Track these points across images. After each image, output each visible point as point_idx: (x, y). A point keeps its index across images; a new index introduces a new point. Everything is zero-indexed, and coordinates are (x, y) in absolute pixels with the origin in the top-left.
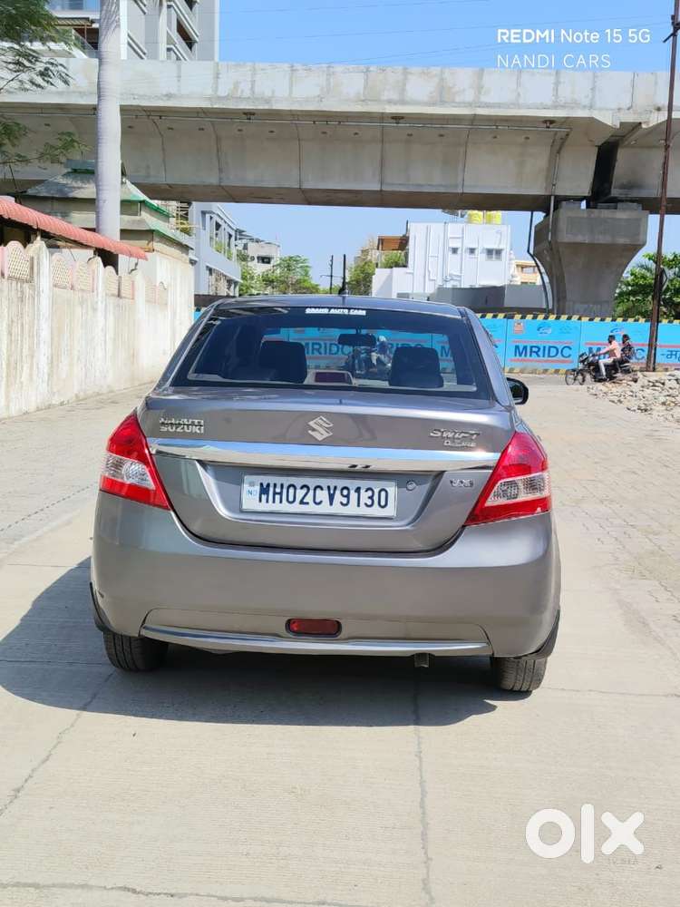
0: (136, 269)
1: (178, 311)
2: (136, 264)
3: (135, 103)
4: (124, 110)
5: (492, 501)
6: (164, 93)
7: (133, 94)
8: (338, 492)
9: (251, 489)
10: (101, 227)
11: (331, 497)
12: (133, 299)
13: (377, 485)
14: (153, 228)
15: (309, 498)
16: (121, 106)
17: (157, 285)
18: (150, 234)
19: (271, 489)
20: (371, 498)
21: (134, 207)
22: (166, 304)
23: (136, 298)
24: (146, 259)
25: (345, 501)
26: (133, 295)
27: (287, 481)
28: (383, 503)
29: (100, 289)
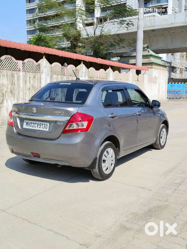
0: (145, 73)
1: (161, 84)
2: (145, 72)
3: (162, 27)
4: (144, 32)
5: (67, 129)
6: (171, 23)
7: (162, 25)
8: (39, 125)
9: (25, 123)
10: (137, 63)
11: (38, 126)
12: (143, 81)
13: (46, 123)
14: (153, 62)
15: (34, 126)
16: (143, 31)
17: (153, 77)
18: (151, 64)
19: (28, 123)
20: (44, 126)
21: (148, 57)
22: (156, 82)
23: (144, 81)
24: (148, 70)
25: (40, 127)
26: (143, 80)
27: (31, 122)
28: (46, 128)
29: (130, 80)
